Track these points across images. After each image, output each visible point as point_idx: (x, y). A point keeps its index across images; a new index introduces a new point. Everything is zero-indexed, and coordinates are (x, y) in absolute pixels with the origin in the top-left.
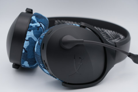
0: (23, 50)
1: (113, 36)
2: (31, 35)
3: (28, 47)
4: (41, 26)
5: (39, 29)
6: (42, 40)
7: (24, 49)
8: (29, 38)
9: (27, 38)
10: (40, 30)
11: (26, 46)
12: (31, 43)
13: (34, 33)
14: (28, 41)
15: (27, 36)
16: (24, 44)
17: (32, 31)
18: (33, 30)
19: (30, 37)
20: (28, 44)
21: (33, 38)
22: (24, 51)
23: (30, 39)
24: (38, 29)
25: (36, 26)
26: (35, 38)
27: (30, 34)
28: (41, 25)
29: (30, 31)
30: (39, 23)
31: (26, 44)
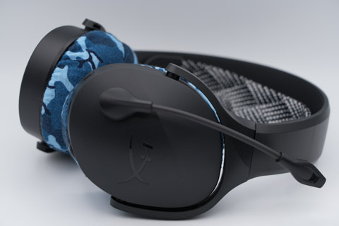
0: (43, 108)
2: (60, 77)
3: (52, 102)
4: (90, 59)
5: (84, 66)
7: (44, 105)
8: (56, 83)
9: (51, 83)
10: (84, 69)
11: (48, 100)
12: (58, 94)
13: (68, 74)
14: (54, 90)
15: (52, 78)
16: (45, 95)
17: (66, 68)
18: (69, 67)
19: (58, 80)
20: (52, 95)
21: (64, 84)
22: (43, 111)
23: (59, 85)
24: (80, 66)
25: (78, 58)
26: (70, 84)
27: (60, 75)
28: (91, 57)
29: (62, 67)
30: (89, 53)
31: (48, 95)
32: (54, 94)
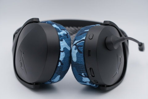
0: (60, 63)
1: (70, 32)
3: (64, 58)
4: (67, 33)
6: (82, 47)
8: (64, 49)
9: (62, 49)
10: (69, 38)
11: (62, 58)
12: (66, 53)
13: (66, 42)
14: (64, 52)
15: (61, 47)
17: (63, 40)
19: (64, 47)
20: (64, 55)
21: (67, 48)
25: (64, 34)
26: (69, 47)
27: (63, 44)
30: (64, 30)
31: (62, 56)
32: (64, 54)
